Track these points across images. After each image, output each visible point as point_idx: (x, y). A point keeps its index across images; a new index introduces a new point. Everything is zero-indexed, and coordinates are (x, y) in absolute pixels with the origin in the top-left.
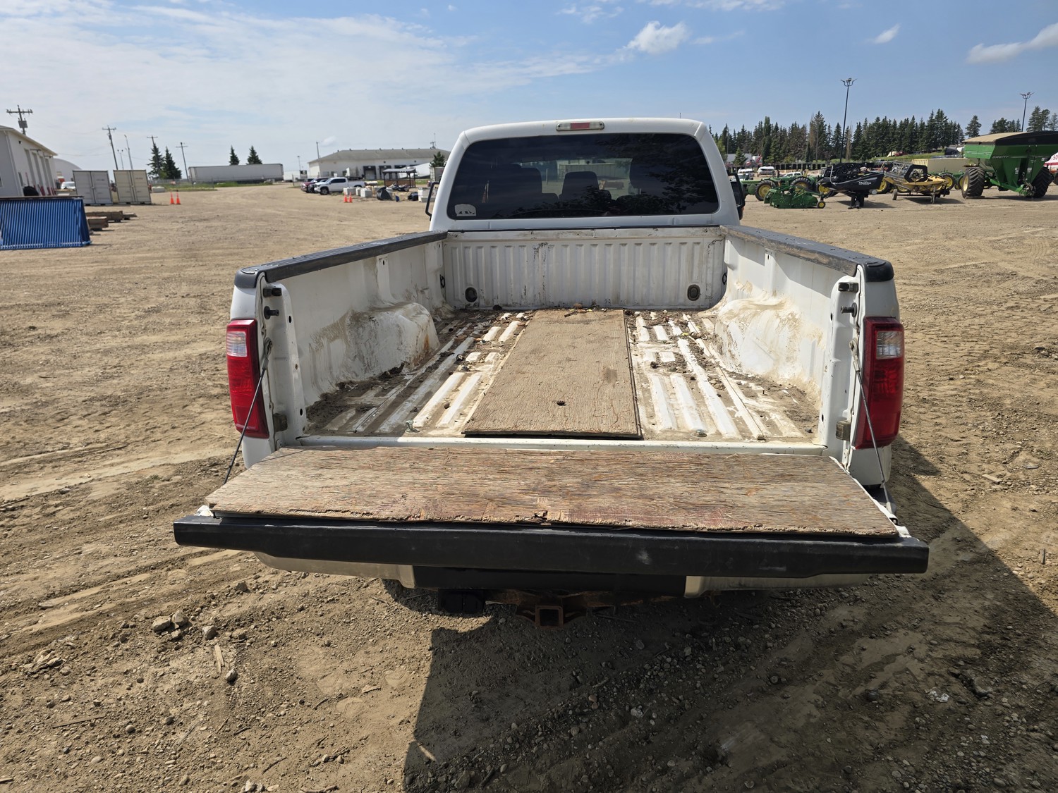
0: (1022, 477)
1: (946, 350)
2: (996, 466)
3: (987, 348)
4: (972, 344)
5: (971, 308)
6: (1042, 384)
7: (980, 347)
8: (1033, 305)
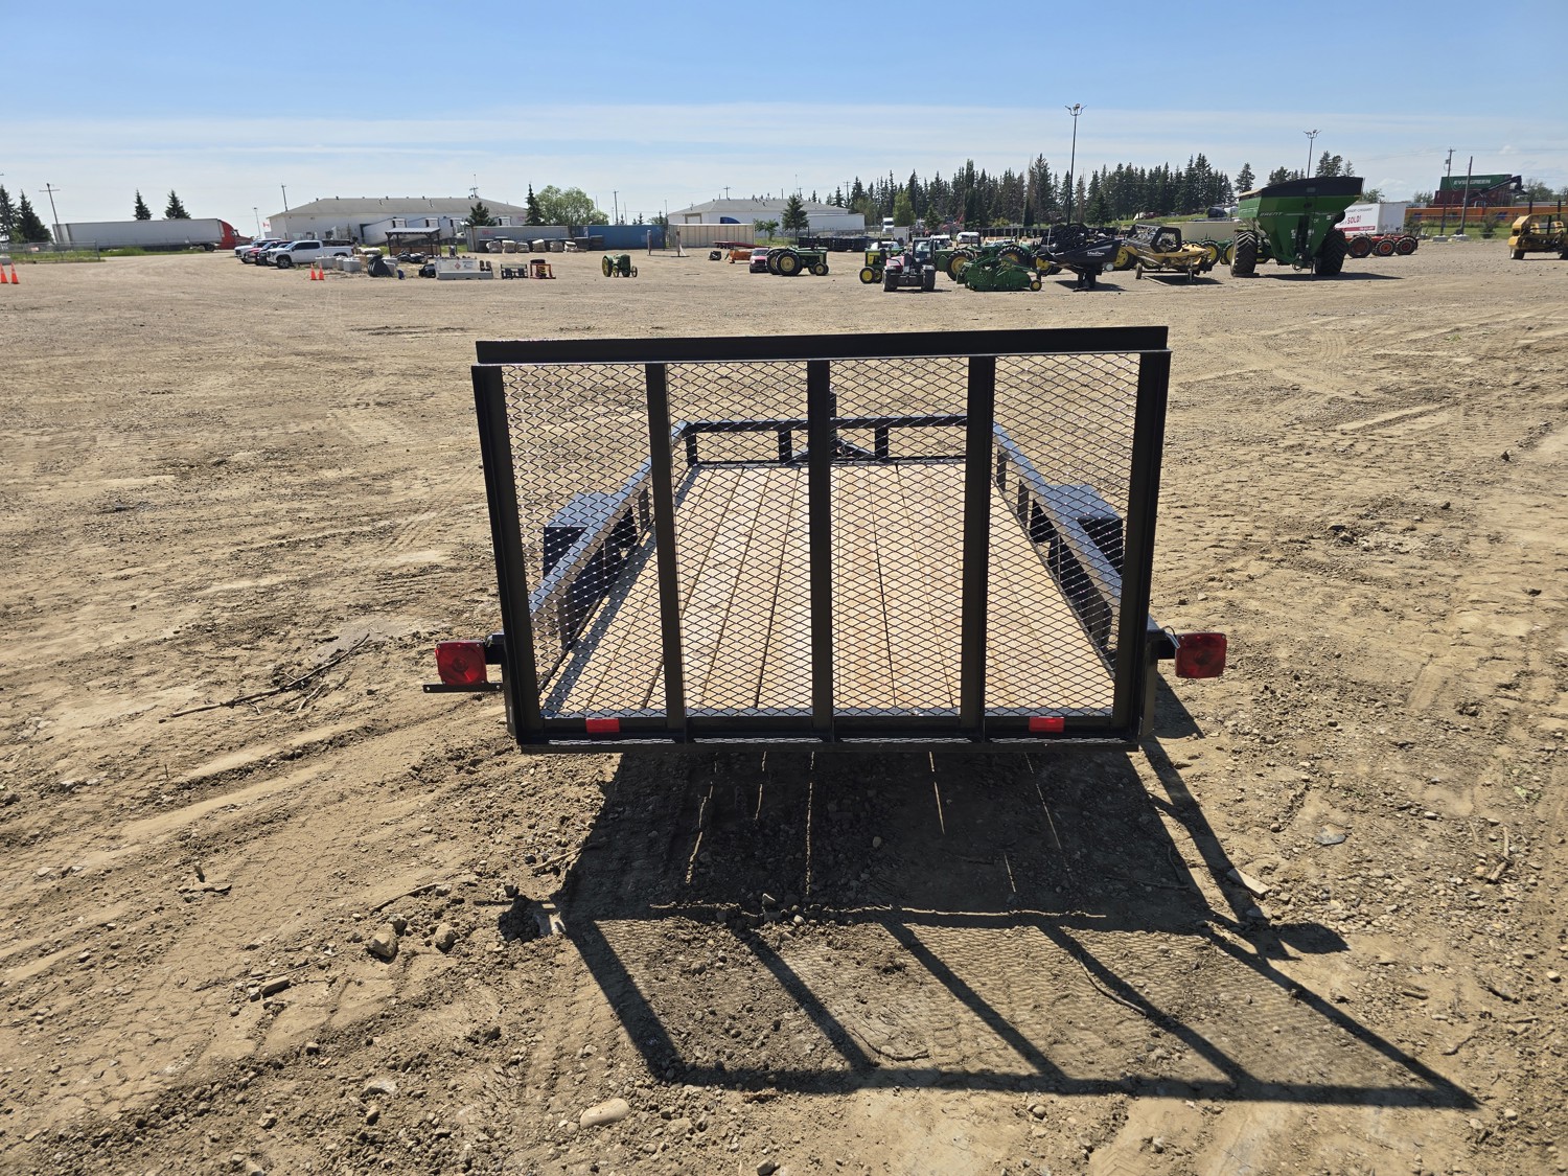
4: (1225, 522)
5: (1228, 449)
8: (1325, 443)
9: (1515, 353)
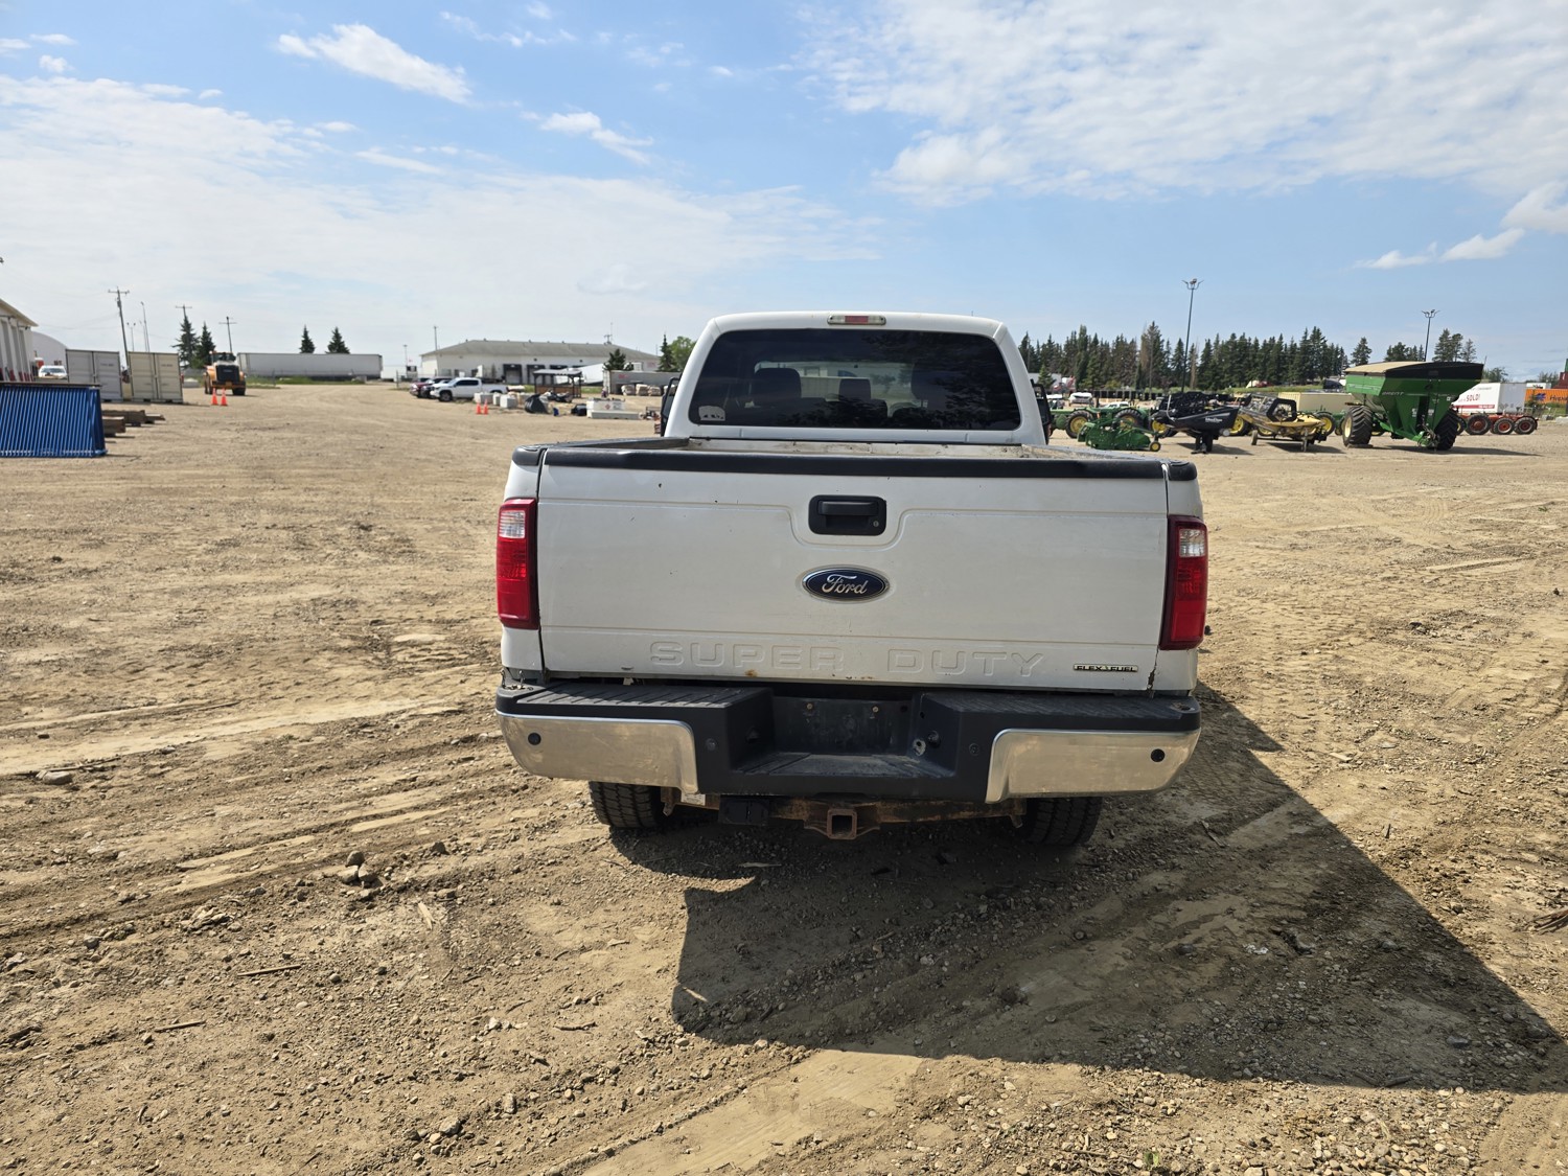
0: (1375, 756)
1: (1301, 623)
2: (1347, 744)
3: (1353, 622)
4: (1334, 617)
5: (1338, 577)
6: (1412, 662)
7: (1341, 622)
8: (1415, 576)
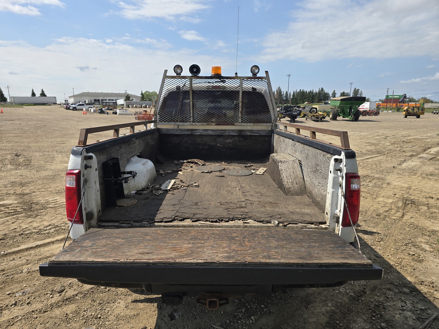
9: (400, 143)
